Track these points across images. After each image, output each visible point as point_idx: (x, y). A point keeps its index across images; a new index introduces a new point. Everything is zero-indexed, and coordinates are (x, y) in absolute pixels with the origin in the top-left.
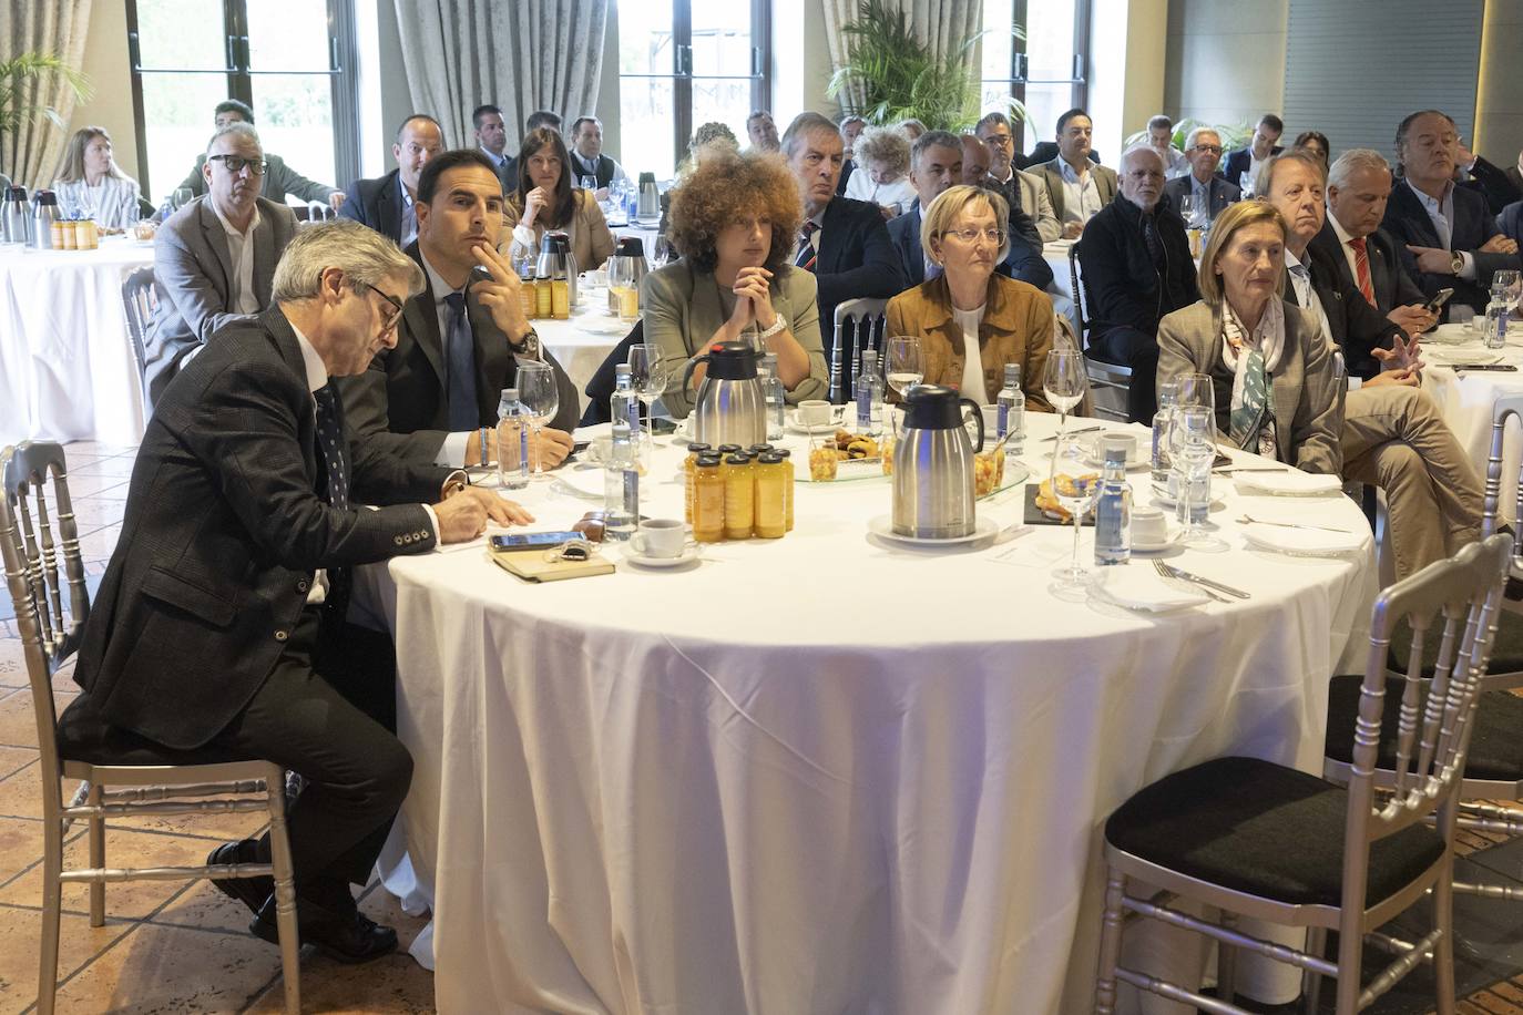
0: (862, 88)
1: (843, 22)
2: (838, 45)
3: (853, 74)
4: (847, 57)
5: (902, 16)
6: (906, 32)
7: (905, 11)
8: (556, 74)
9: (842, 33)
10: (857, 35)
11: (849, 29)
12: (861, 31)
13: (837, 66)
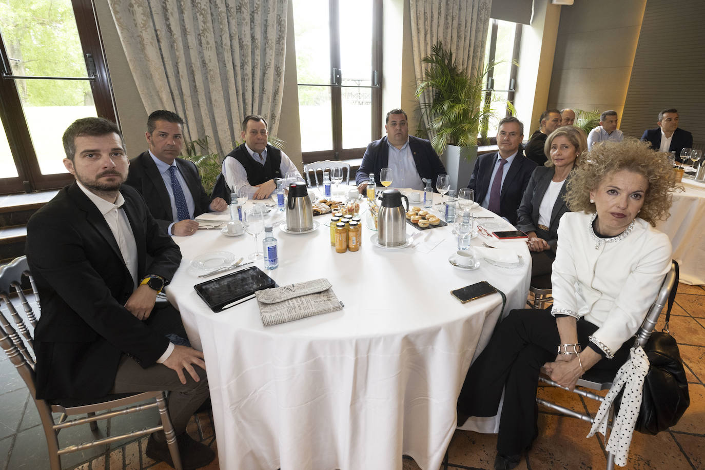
0: (431, 94)
1: (423, 56)
2: (420, 69)
3: (428, 86)
4: (424, 76)
5: (451, 54)
6: (453, 63)
7: (452, 52)
8: (253, 83)
9: (422, 62)
10: (430, 64)
11: (426, 60)
12: (432, 61)
13: (419, 82)
